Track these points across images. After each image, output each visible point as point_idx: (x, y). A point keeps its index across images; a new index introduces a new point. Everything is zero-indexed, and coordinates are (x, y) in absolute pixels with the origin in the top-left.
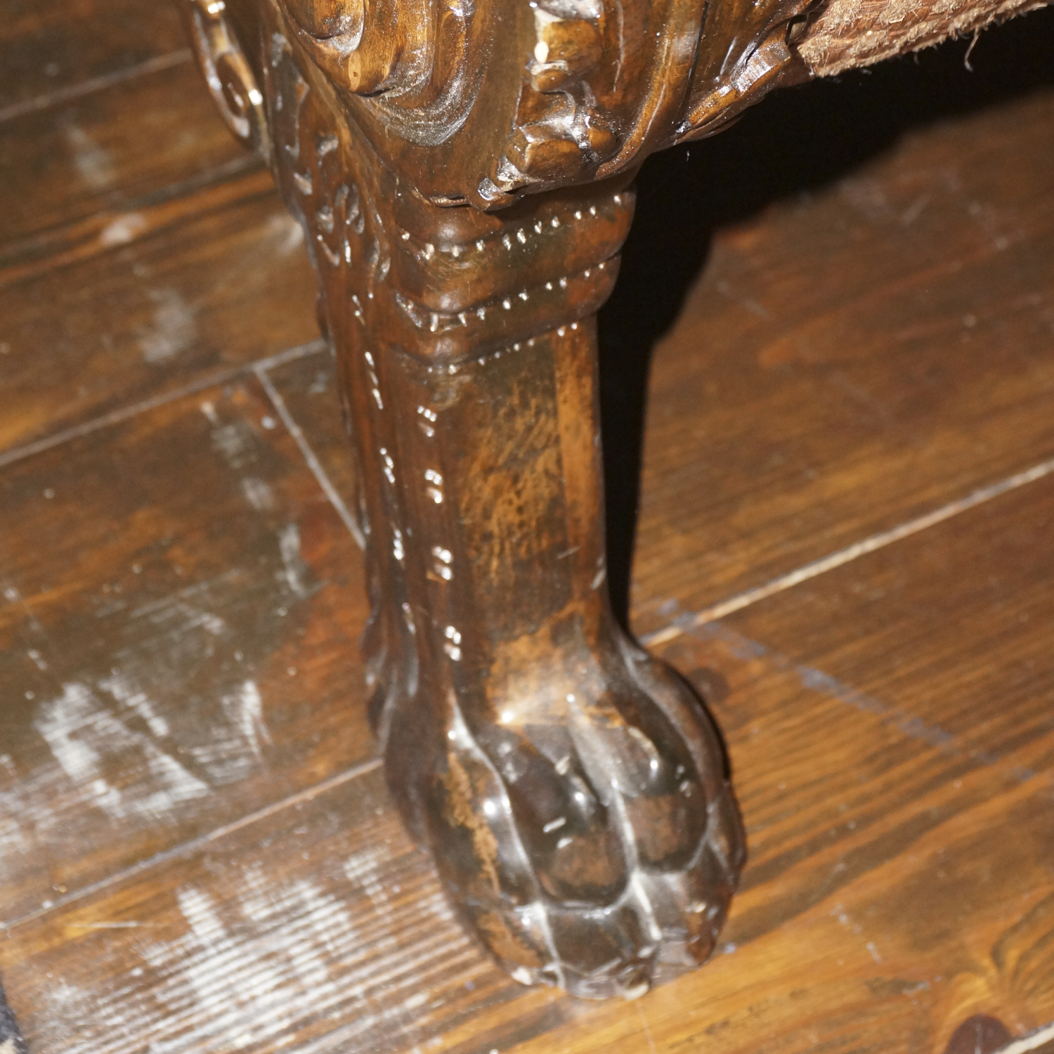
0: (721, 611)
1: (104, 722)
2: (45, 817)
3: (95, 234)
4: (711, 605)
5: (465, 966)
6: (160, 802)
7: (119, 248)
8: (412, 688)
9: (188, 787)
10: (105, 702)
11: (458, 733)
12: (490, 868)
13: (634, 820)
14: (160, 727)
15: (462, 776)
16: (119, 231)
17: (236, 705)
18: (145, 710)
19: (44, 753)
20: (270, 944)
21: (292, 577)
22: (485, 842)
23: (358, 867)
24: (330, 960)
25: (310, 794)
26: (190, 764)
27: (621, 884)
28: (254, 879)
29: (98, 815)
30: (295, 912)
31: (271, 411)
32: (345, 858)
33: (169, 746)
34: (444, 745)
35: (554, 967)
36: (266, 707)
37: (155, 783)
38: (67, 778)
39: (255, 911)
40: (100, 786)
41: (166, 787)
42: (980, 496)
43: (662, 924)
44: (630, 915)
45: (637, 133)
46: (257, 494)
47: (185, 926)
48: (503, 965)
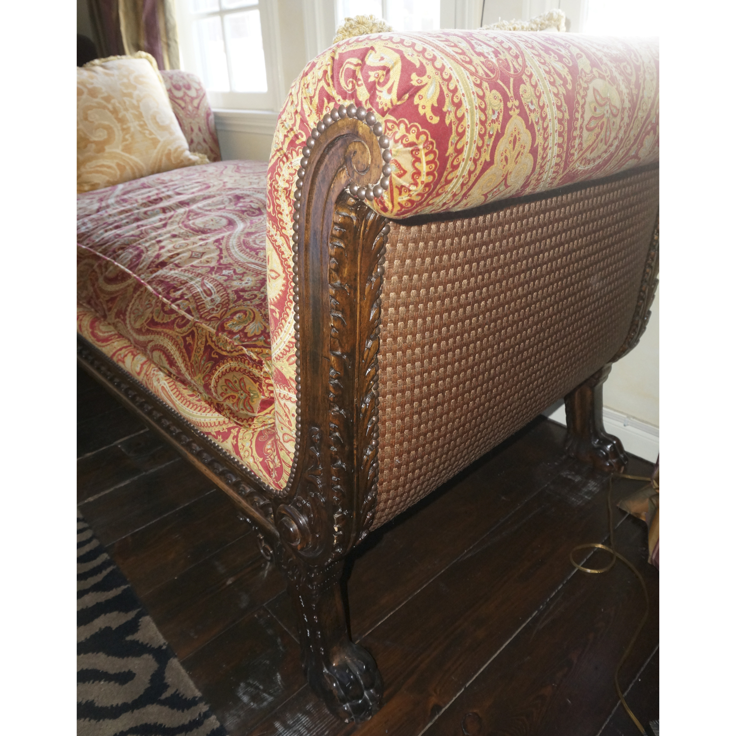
0: (367, 634)
1: (249, 689)
2: (242, 713)
3: (225, 583)
4: (365, 633)
5: (335, 722)
6: (265, 703)
7: (230, 585)
8: (314, 664)
9: (270, 699)
10: (248, 685)
11: (325, 670)
12: (337, 698)
13: (362, 679)
14: (261, 687)
15: (328, 680)
16: (229, 582)
17: (276, 678)
18: (258, 684)
19: (239, 699)
20: (295, 729)
21: (281, 648)
22: (335, 692)
23: (308, 707)
24: (307, 729)
25: (295, 694)
26: (270, 694)
27: (363, 694)
28: (288, 715)
29: (253, 710)
30: (298, 720)
31: (269, 614)
32: (305, 706)
33: (265, 691)
34: (322, 673)
35: (353, 717)
36: (282, 677)
37: (264, 700)
38: (245, 703)
39: (290, 722)
40: (252, 704)
41: (266, 700)
42: (410, 598)
43: (372, 701)
44: (365, 701)
45: (348, 549)
46: (270, 632)
47: (276, 729)
48: (343, 720)
